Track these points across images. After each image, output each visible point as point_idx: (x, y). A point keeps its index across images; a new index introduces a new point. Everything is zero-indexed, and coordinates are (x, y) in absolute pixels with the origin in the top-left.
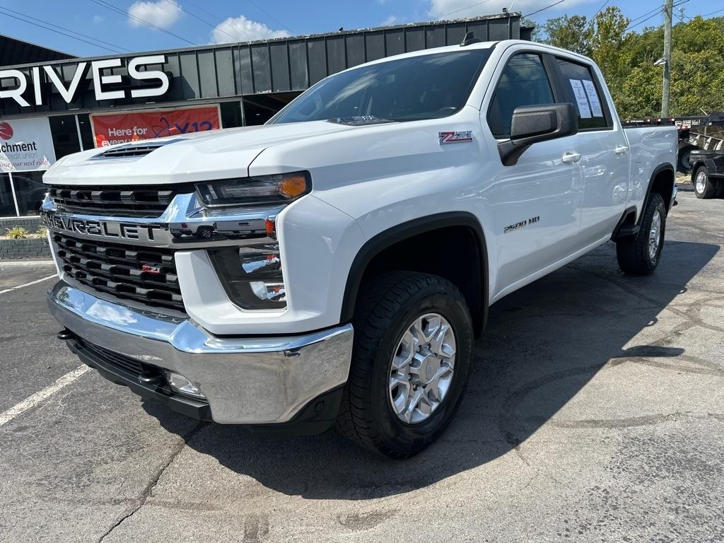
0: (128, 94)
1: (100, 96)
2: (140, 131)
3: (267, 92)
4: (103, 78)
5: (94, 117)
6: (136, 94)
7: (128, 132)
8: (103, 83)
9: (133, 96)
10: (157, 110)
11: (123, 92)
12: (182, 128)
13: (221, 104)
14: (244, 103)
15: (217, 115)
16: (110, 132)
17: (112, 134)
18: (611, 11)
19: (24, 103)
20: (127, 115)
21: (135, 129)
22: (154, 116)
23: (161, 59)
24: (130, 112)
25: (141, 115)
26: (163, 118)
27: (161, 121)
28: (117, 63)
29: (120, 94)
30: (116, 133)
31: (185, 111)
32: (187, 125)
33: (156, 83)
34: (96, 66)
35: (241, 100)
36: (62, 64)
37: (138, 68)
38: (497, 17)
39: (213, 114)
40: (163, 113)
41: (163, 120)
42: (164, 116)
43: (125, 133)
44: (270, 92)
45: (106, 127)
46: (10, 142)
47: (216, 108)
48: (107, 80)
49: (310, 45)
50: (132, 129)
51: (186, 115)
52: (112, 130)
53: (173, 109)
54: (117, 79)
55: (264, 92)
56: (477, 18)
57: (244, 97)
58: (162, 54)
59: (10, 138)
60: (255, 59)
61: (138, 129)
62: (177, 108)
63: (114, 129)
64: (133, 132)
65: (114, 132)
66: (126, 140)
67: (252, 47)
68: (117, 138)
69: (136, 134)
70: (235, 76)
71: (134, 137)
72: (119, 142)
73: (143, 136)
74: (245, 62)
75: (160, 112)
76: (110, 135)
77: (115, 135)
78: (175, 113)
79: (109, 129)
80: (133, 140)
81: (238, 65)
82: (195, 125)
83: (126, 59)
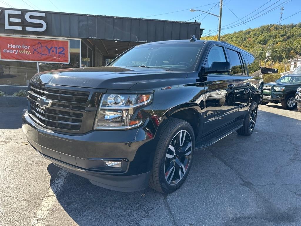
0: (24, 29)
2: (26, 47)
3: (94, 38)
4: (10, 18)
7: (19, 47)
8: (10, 21)
9: (26, 30)
10: (37, 38)
11: (21, 27)
12: (49, 49)
13: (70, 40)
14: (82, 41)
15: (68, 45)
17: (10, 47)
20: (19, 39)
21: (23, 46)
22: (35, 41)
23: (44, 15)
24: (21, 37)
25: (27, 39)
26: (39, 43)
28: (20, 13)
30: (13, 46)
31: (51, 41)
32: (52, 47)
34: (7, 13)
35: (80, 39)
37: (31, 17)
38: (192, 23)
39: (65, 44)
40: (40, 40)
42: (40, 42)
43: (17, 47)
44: (96, 38)
47: (67, 42)
49: (116, 21)
50: (21, 46)
51: (52, 43)
53: (45, 39)
55: (92, 38)
56: (185, 22)
57: (82, 39)
60: (90, 22)
61: (25, 46)
62: (47, 39)
63: (11, 44)
64: (22, 47)
65: (11, 46)
66: (17, 51)
67: (89, 17)
68: (12, 49)
69: (23, 48)
70: (79, 29)
71: (22, 49)
72: (13, 51)
73: (27, 50)
74: (85, 23)
75: (37, 40)
76: (9, 47)
77: (12, 47)
78: (46, 41)
79: (9, 44)
80: (21, 51)
81: (81, 24)
82: (56, 48)
83: (24, 12)
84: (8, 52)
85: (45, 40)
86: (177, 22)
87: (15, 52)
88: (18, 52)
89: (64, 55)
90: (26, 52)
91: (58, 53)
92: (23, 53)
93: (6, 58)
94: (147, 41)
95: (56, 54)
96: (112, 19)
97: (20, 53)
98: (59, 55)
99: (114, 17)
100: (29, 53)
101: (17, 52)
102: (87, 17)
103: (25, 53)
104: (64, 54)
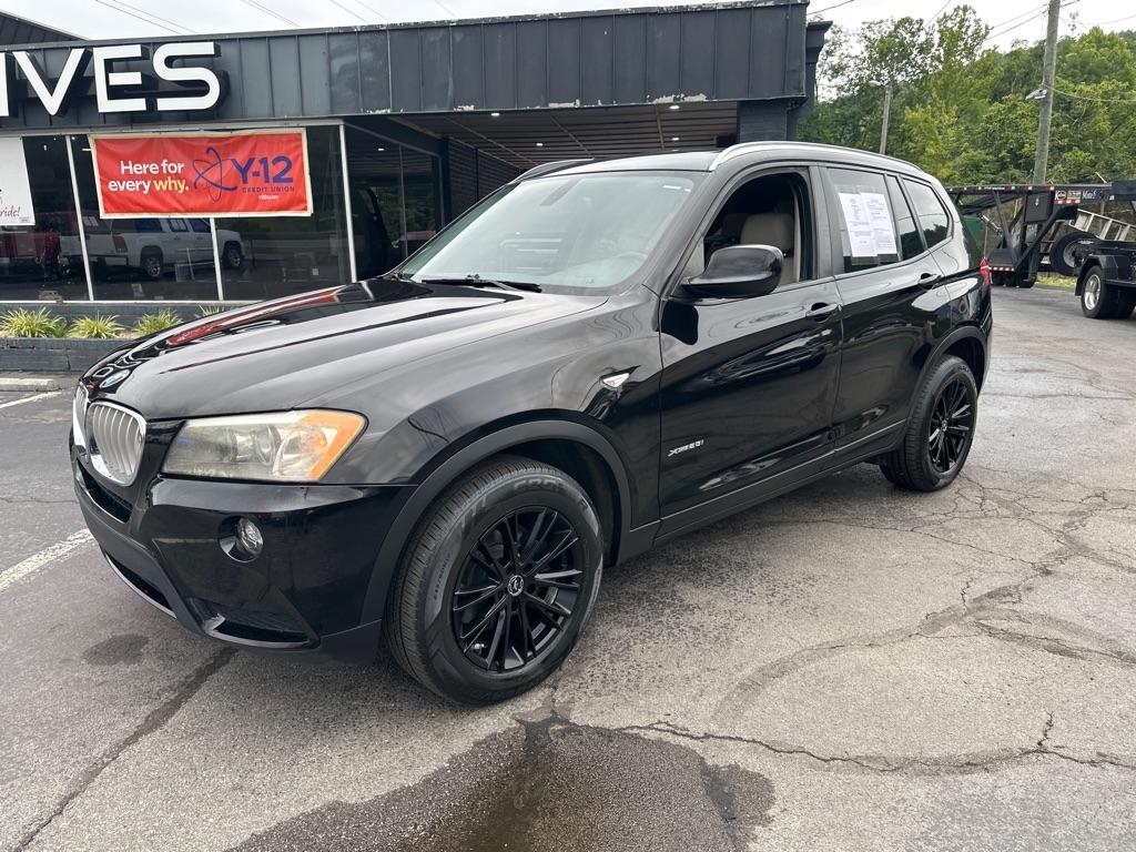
2: (173, 169)
3: (383, 112)
4: (110, 75)
5: (96, 141)
7: (153, 168)
8: (111, 84)
9: (159, 109)
10: (204, 133)
11: (144, 100)
12: (243, 167)
13: (307, 128)
14: (346, 128)
15: (301, 146)
16: (123, 168)
17: (127, 171)
18: (961, 12)
20: (151, 140)
21: (164, 165)
22: (196, 144)
23: (208, 49)
24: (157, 135)
25: (174, 140)
26: (211, 148)
27: (207, 152)
28: (136, 51)
30: (134, 169)
31: (248, 137)
32: (250, 161)
34: (100, 56)
35: (340, 123)
36: (45, 49)
37: (170, 62)
39: (293, 145)
40: (212, 140)
41: (211, 151)
42: (212, 145)
43: (148, 169)
44: (389, 111)
45: (118, 158)
47: (300, 135)
49: (458, 36)
50: (159, 163)
51: (250, 145)
52: (126, 164)
53: (228, 133)
55: (378, 112)
56: (736, 3)
57: (345, 119)
58: (211, 41)
60: (366, 55)
61: (169, 163)
62: (235, 133)
63: (130, 163)
64: (161, 168)
65: (130, 167)
66: (149, 182)
67: (362, 35)
68: (134, 177)
69: (165, 171)
70: (331, 82)
71: (161, 176)
72: (138, 184)
73: (177, 176)
74: (350, 59)
75: (205, 138)
76: (123, 172)
77: (131, 173)
78: (231, 141)
79: (122, 163)
80: (161, 182)
81: (337, 64)
82: (264, 161)
83: (150, 46)
84: (122, 188)
85: (230, 137)
86: (699, 7)
87: (142, 187)
88: (152, 184)
89: (292, 185)
90: (173, 184)
91: (271, 180)
92: (165, 188)
93: (120, 209)
94: (578, 102)
95: (267, 185)
96: (441, 33)
97: (158, 188)
98: (276, 185)
99: (449, 22)
100: (182, 187)
101: (147, 188)
102: (352, 36)
103: (170, 188)
104: (290, 180)
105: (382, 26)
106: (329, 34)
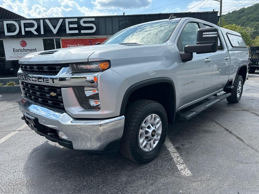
0: (80, 31)
1: (68, 32)
4: (70, 25)
5: (62, 40)
6: (83, 32)
8: (70, 27)
9: (81, 33)
10: (88, 38)
11: (78, 31)
19: (36, 33)
20: (75, 39)
22: (86, 40)
23: (93, 19)
24: (77, 38)
25: (81, 40)
26: (90, 41)
28: (76, 20)
29: (77, 32)
30: (71, 46)
33: (91, 28)
34: (67, 21)
38: (211, 12)
40: (90, 39)
43: (74, 46)
45: (67, 43)
46: (25, 48)
48: (71, 26)
49: (148, 18)
50: (77, 45)
52: (69, 45)
54: (76, 26)
56: (204, 12)
59: (25, 46)
60: (127, 21)
61: (79, 45)
62: (95, 38)
63: (70, 44)
67: (126, 17)
70: (119, 27)
74: (124, 22)
75: (88, 39)
76: (68, 47)
79: (68, 45)
81: (121, 23)
83: (80, 18)
85: (95, 39)
96: (144, 17)
99: (146, 14)
102: (124, 17)
105: (131, 15)
106: (119, 17)
